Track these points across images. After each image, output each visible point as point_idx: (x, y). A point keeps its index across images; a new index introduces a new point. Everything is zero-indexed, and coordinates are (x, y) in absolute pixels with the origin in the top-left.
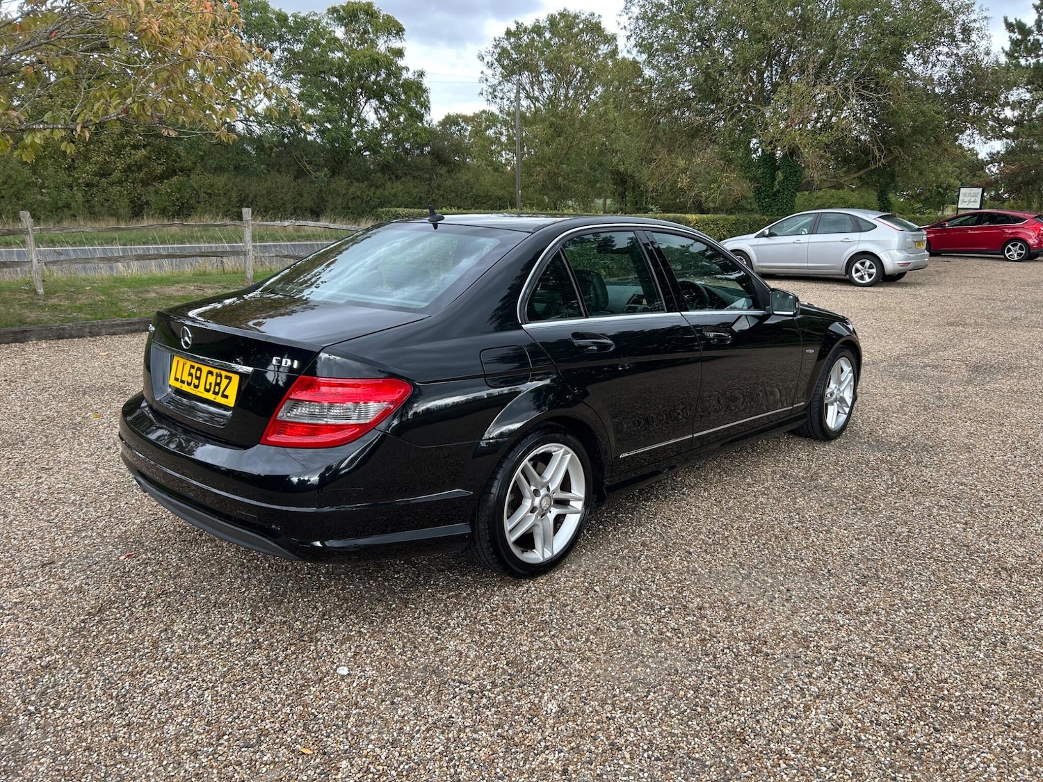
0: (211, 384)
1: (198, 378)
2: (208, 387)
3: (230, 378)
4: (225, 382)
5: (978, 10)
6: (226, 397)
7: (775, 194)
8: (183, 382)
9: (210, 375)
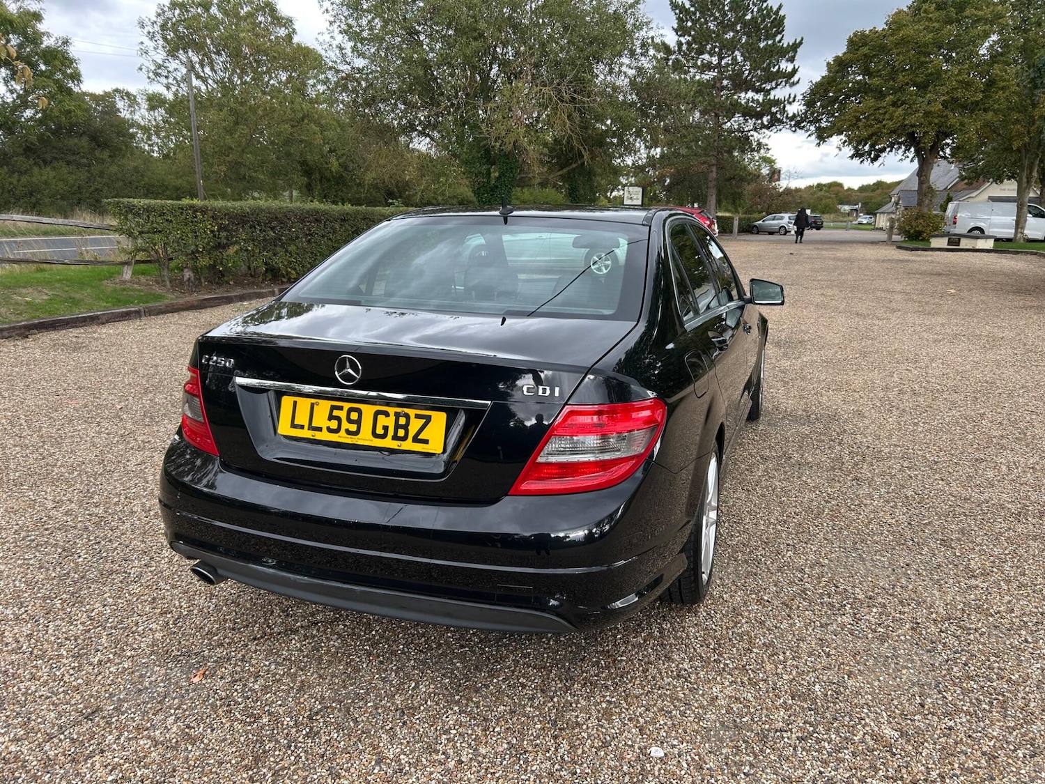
0: (386, 428)
1: (358, 422)
2: (380, 431)
3: (428, 418)
4: (415, 425)
5: (655, 28)
6: (426, 442)
7: (492, 190)
8: (320, 429)
9: (380, 417)
